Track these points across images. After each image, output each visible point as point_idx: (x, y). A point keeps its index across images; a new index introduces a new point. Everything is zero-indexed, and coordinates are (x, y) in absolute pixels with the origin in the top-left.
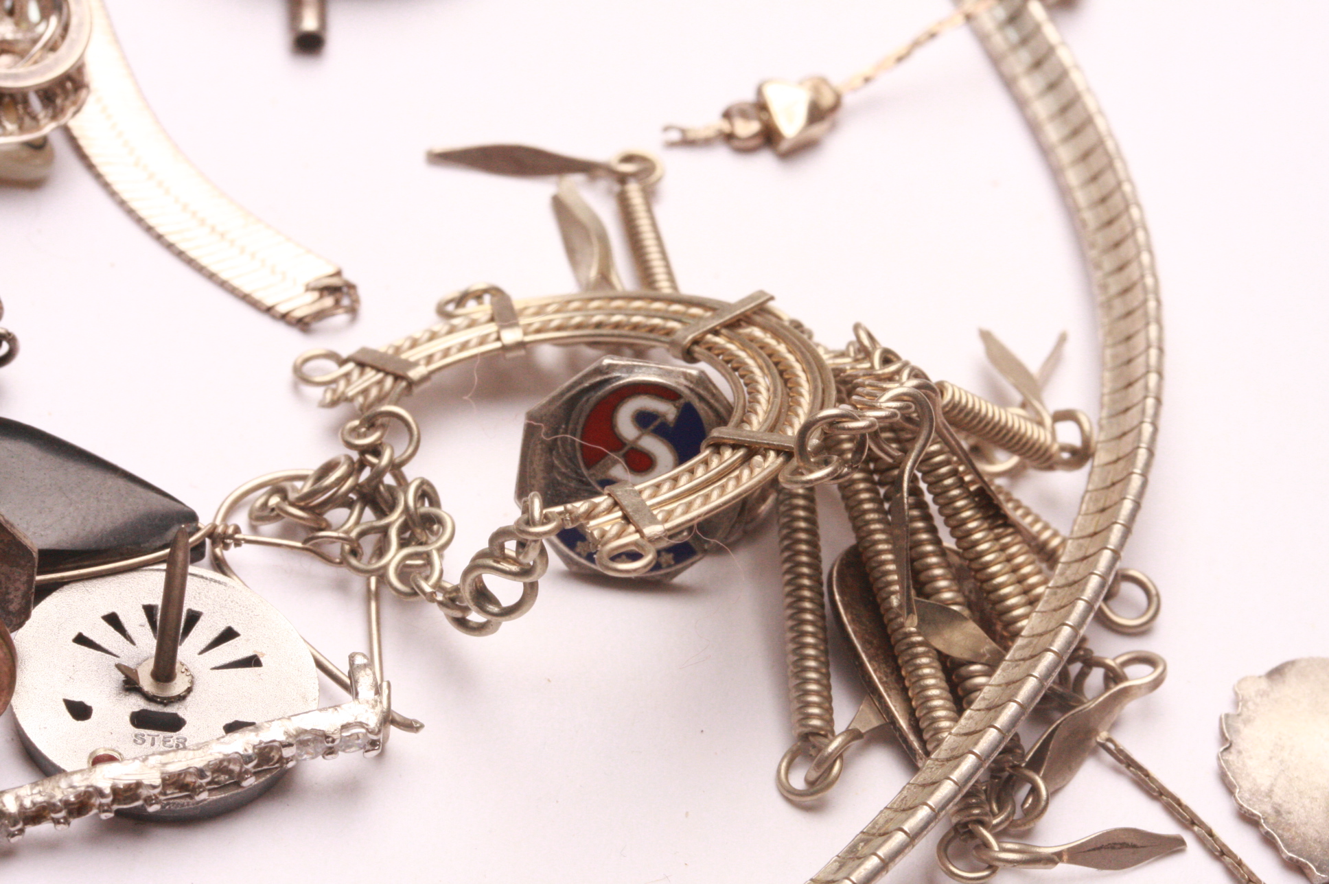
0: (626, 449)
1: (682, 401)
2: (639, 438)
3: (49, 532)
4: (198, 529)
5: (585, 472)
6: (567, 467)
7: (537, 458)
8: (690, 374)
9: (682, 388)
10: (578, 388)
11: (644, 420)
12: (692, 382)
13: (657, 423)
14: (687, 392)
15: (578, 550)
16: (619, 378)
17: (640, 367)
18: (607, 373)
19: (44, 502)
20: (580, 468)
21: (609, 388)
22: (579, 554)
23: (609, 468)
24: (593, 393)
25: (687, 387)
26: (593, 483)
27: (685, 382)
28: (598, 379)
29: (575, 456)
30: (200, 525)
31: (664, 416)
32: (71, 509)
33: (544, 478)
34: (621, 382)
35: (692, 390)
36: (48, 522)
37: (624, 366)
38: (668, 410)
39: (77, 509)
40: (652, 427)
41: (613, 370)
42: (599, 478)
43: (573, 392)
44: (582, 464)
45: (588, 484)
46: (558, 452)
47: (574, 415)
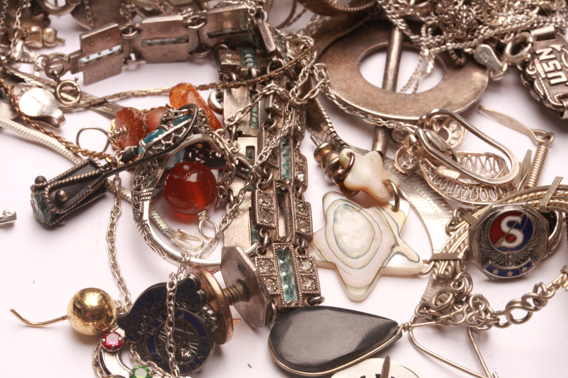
0: (506, 235)
1: (523, 215)
2: (510, 231)
3: (352, 345)
4: (399, 327)
5: (493, 246)
6: (486, 246)
7: (475, 244)
8: (523, 205)
9: (522, 211)
10: (486, 218)
11: (510, 224)
12: (524, 208)
13: (515, 224)
14: (523, 211)
15: (494, 273)
16: (499, 212)
17: (505, 206)
18: (495, 211)
19: (346, 334)
20: (490, 245)
21: (497, 216)
22: (495, 274)
23: (501, 243)
24: (491, 219)
25: (523, 210)
26: (496, 249)
27: (522, 208)
28: (492, 213)
29: (489, 241)
30: (399, 326)
31: (517, 221)
32: (356, 334)
33: (478, 251)
34: (501, 213)
35: (525, 210)
36: (351, 341)
37: (500, 207)
38: (518, 219)
39: (358, 333)
40: (513, 226)
41: (497, 209)
42: (498, 247)
43: (485, 219)
44: (491, 244)
45: (494, 250)
46: (482, 241)
47: (486, 228)
